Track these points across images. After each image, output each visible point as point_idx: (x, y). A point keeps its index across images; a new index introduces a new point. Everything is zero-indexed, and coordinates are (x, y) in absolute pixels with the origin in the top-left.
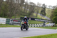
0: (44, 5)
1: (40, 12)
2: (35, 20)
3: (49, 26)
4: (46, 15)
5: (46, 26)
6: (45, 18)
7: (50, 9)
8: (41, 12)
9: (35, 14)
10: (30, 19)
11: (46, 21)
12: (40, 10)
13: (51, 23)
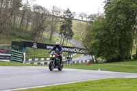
0: (68, 12)
1: (58, 29)
2: (48, 47)
3: (82, 62)
4: (74, 36)
5: (74, 62)
6: (70, 43)
7: (82, 22)
8: (62, 30)
9: (46, 34)
10: (35, 46)
11: (73, 50)
12: (59, 25)
13: (85, 54)
